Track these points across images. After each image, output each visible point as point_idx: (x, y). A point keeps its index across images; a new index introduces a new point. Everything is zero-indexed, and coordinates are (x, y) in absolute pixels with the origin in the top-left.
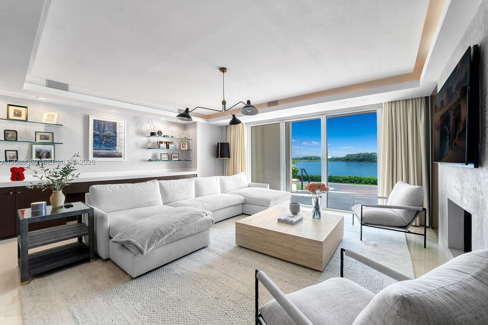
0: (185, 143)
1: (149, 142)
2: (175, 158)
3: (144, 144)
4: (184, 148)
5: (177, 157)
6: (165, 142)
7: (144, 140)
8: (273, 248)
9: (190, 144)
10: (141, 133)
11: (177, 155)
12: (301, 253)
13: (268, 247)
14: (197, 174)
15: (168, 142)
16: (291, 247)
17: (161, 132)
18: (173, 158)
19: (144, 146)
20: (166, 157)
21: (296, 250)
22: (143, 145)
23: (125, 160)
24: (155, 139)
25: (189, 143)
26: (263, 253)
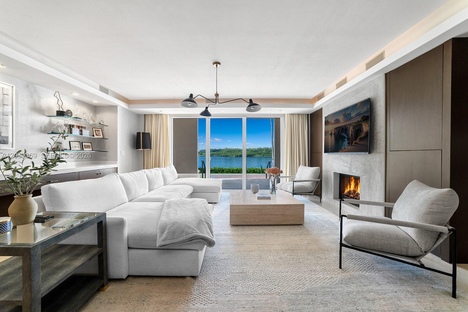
0: (99, 129)
1: (50, 124)
2: (87, 148)
3: (43, 126)
4: (98, 135)
5: (89, 146)
6: (77, 126)
7: (44, 120)
8: (267, 218)
9: (105, 132)
10: (38, 110)
11: (90, 144)
12: (290, 216)
13: (263, 219)
14: (117, 168)
15: (81, 127)
16: (282, 213)
17: (71, 112)
18: (85, 148)
19: (43, 129)
20: (77, 145)
21: (286, 215)
22: (41, 127)
23: (14, 148)
24: (62, 121)
25: (103, 130)
26: (259, 224)
